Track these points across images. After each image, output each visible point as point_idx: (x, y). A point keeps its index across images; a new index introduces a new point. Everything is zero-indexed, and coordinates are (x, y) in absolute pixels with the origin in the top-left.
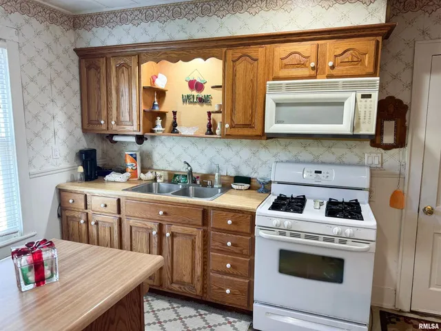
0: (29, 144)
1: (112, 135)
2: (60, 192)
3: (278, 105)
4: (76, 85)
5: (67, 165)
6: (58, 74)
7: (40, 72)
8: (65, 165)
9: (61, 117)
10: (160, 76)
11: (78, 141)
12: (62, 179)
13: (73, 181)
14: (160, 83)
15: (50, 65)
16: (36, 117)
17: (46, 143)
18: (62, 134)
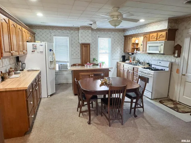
0: (113, 54)
1: (129, 53)
2: (117, 63)
3: (149, 47)
4: (123, 43)
5: (120, 58)
6: (119, 41)
7: (116, 41)
8: (119, 58)
9: (119, 49)
10: (137, 40)
11: (122, 54)
12: (118, 61)
13: (120, 61)
14: (137, 42)
15: (118, 40)
16: (115, 49)
17: (116, 54)
18: (119, 52)
